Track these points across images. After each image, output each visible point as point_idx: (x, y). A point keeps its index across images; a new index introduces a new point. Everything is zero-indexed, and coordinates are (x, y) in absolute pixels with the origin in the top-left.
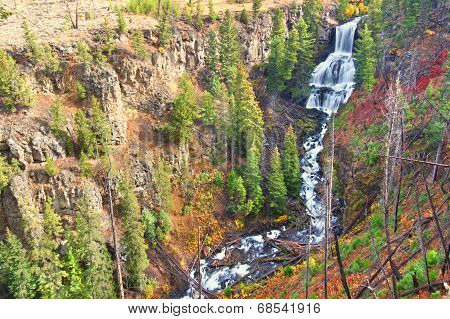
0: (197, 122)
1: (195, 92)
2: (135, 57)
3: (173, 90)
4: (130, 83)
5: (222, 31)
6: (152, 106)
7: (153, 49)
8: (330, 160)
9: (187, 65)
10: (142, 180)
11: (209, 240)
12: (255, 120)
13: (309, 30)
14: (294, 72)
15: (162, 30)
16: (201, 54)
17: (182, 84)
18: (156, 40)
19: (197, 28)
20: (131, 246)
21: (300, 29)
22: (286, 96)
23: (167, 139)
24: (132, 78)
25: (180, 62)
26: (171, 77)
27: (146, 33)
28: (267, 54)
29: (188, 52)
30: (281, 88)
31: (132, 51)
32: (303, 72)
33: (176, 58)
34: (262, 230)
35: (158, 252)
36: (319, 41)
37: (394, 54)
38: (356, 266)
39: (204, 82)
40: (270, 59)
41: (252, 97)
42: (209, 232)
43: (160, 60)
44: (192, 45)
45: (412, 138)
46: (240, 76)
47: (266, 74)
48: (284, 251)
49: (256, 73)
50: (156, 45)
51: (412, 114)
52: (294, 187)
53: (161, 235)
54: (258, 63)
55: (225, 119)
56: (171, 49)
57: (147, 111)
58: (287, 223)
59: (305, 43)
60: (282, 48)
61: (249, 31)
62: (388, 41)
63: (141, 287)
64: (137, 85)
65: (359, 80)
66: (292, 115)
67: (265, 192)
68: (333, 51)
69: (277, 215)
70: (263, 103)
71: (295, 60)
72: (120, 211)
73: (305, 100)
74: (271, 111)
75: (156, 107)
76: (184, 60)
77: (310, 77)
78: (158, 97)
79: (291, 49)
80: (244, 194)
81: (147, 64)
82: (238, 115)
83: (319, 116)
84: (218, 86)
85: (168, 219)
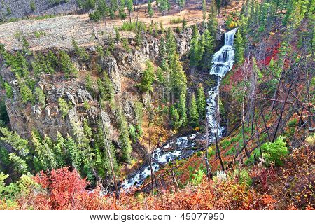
0: (155, 82)
1: (154, 68)
2: (124, 52)
3: (143, 67)
4: (123, 65)
5: (167, 37)
6: (132, 76)
7: (133, 48)
8: (219, 100)
9: (150, 55)
10: (128, 111)
11: (161, 139)
12: (183, 81)
13: (210, 35)
14: (203, 56)
15: (137, 38)
16: (157, 49)
17: (147, 64)
18: (135, 43)
19: (155, 37)
20: (124, 142)
21: (206, 34)
22: (199, 69)
23: (141, 91)
24: (123, 62)
25: (147, 53)
26: (142, 61)
27: (130, 40)
28: (189, 48)
29: (151, 48)
30: (197, 64)
31: (123, 49)
32: (208, 56)
33: (145, 51)
34: (187, 134)
35: (137, 147)
36: (216, 41)
37: (254, 45)
38: (231, 151)
39: (159, 63)
40: (191, 50)
41: (181, 69)
42: (161, 135)
43: (136, 53)
44: (152, 45)
45: (262, 88)
46: (175, 59)
47: (189, 58)
48: (197, 144)
49: (184, 58)
50: (135, 46)
51: (261, 75)
52: (203, 113)
53: (138, 137)
54: (186, 52)
55: (169, 81)
56: (142, 47)
57: (131, 78)
58: (199, 131)
59: (209, 41)
60: (196, 44)
61: (181, 37)
62: (251, 39)
63: (129, 161)
64: (126, 65)
65: (236, 59)
66: (202, 78)
67: (188, 116)
68: (223, 45)
69: (195, 127)
70: (188, 73)
71: (203, 50)
72: (117, 125)
73: (209, 70)
74: (192, 76)
75: (135, 75)
76: (148, 52)
77: (211, 59)
78: (136, 70)
79: (202, 45)
80: (178, 116)
81: (130, 55)
82: (174, 78)
83: (216, 78)
84: (166, 65)
85: (142, 130)
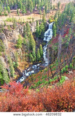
0: (22, 44)
1: (22, 38)
2: (9, 31)
3: (17, 38)
4: (8, 36)
5: (27, 25)
6: (13, 41)
7: (12, 29)
8: (48, 50)
9: (20, 32)
10: (12, 56)
11: (26, 66)
12: (34, 43)
13: (44, 25)
14: (41, 33)
15: (14, 25)
16: (22, 30)
17: (19, 36)
18: (13, 27)
19: (21, 25)
20: (11, 69)
21: (42, 25)
22: (40, 38)
23: (16, 48)
24: (9, 35)
25: (18, 32)
26: (17, 35)
27: (11, 26)
28: (36, 30)
29: (20, 30)
30: (39, 36)
31: (8, 30)
32: (43, 33)
33: (17, 31)
34: (36, 64)
35: (17, 70)
36: (45, 27)
37: (60, 29)
38: (53, 69)
39: (23, 36)
40: (36, 31)
41: (33, 39)
42: (26, 65)
43: (14, 31)
44: (20, 28)
46: (30, 34)
47: (35, 34)
48: (40, 68)
49: (33, 34)
50: (13, 28)
51: (63, 41)
52: (42, 56)
53: (17, 66)
54: (34, 32)
55: (28, 43)
56: (16, 29)
57: (12, 42)
58: (41, 62)
59: (43, 27)
60: (38, 28)
61: (32, 25)
62: (59, 27)
63: (14, 76)
64: (10, 37)
65: (53, 35)
66: (41, 42)
67: (37, 57)
68: (48, 29)
69: (39, 61)
70: (35, 40)
71: (41, 31)
72: (8, 62)
73: (43, 39)
74: (37, 41)
75: (14, 41)
76: (19, 31)
77: (44, 34)
78: (14, 39)
79: (40, 29)
80: (33, 58)
81: (11, 32)
82: (30, 42)
83: (46, 42)
84: (26, 37)
85: (18, 63)
